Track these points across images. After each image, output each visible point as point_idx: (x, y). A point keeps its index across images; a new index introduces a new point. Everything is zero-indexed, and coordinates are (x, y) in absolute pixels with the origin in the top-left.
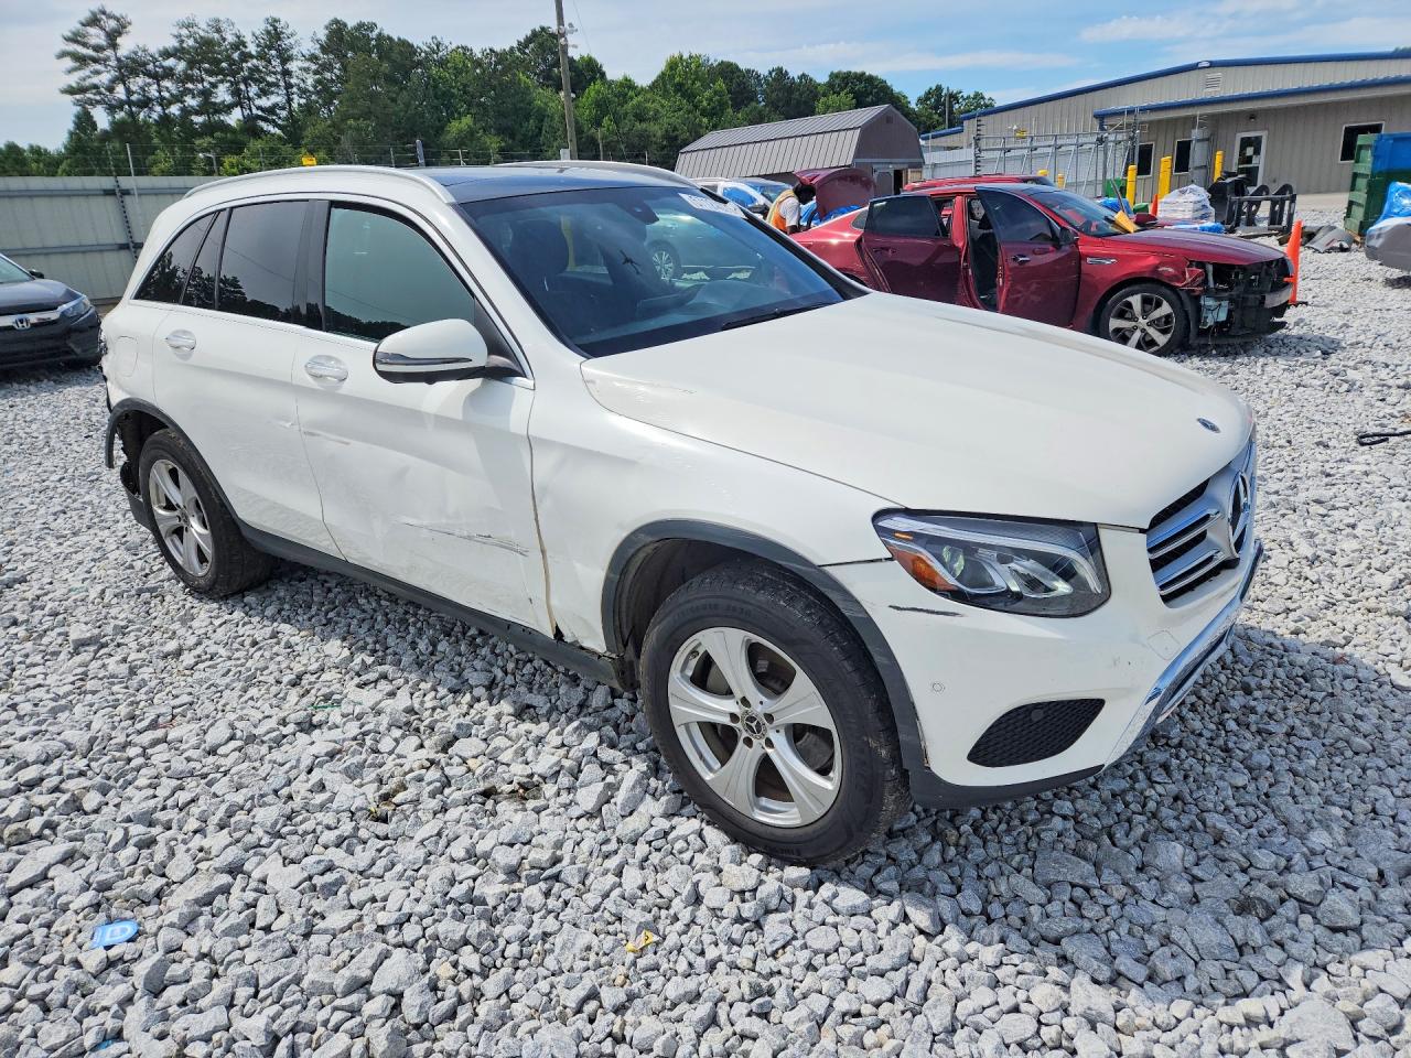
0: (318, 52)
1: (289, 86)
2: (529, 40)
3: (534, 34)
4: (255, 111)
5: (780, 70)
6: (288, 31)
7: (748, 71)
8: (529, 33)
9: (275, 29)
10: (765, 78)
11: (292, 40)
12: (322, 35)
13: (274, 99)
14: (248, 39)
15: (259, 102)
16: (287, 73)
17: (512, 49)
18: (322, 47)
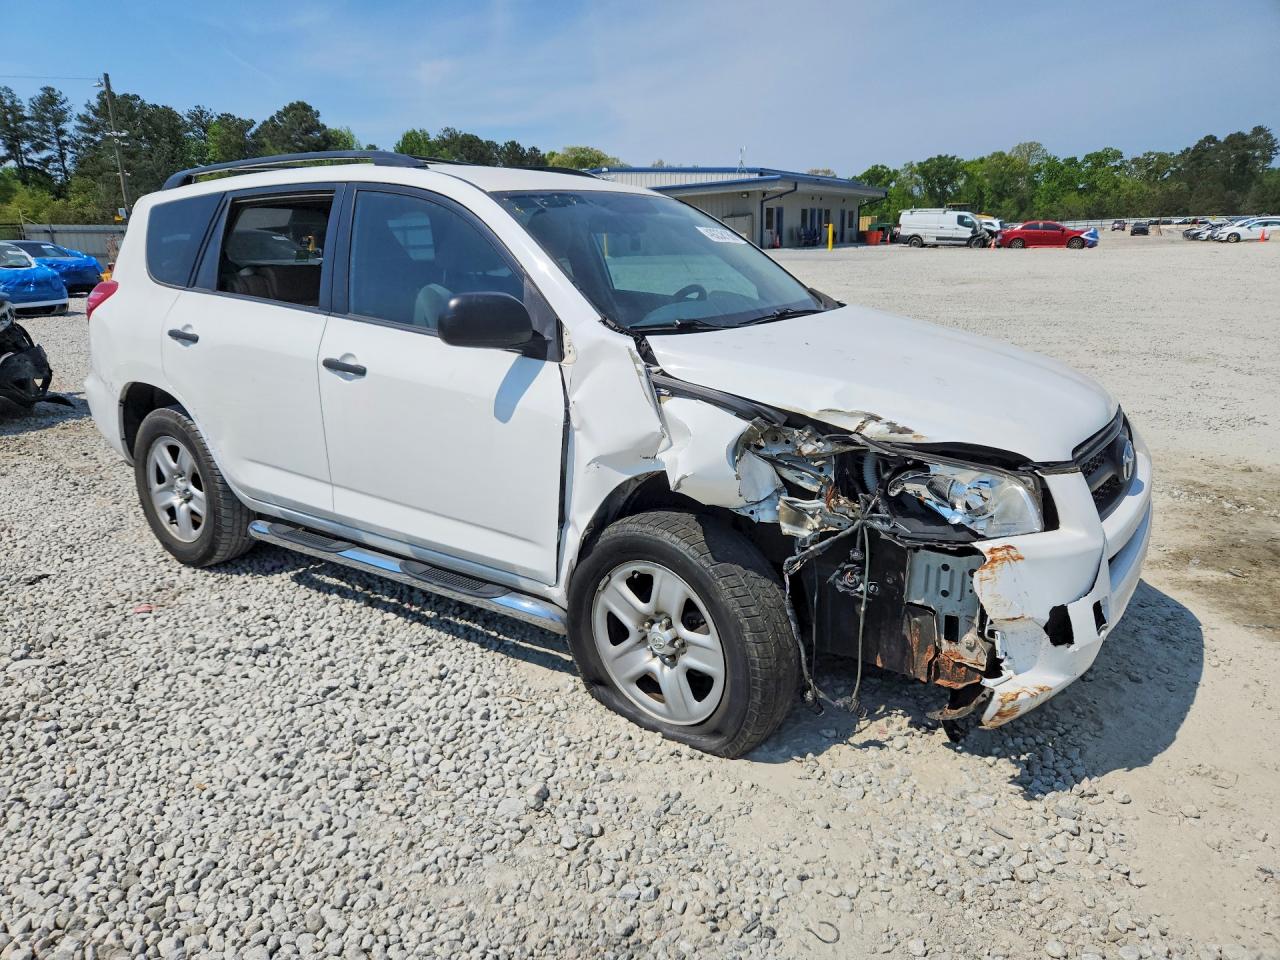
0: (91, 116)
1: (63, 145)
2: (287, 111)
3: (292, 107)
4: (26, 163)
5: (513, 143)
6: (63, 97)
7: (487, 142)
8: (287, 106)
9: (51, 96)
10: (502, 149)
11: (65, 106)
12: (95, 102)
13: (45, 154)
14: (26, 104)
15: (31, 156)
16: (62, 132)
17: (272, 119)
18: (96, 113)
